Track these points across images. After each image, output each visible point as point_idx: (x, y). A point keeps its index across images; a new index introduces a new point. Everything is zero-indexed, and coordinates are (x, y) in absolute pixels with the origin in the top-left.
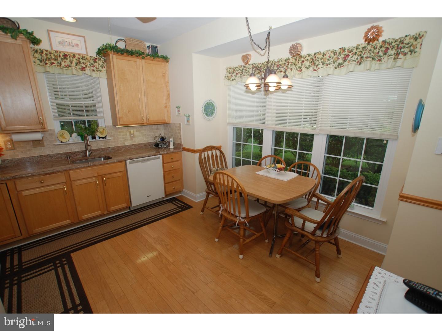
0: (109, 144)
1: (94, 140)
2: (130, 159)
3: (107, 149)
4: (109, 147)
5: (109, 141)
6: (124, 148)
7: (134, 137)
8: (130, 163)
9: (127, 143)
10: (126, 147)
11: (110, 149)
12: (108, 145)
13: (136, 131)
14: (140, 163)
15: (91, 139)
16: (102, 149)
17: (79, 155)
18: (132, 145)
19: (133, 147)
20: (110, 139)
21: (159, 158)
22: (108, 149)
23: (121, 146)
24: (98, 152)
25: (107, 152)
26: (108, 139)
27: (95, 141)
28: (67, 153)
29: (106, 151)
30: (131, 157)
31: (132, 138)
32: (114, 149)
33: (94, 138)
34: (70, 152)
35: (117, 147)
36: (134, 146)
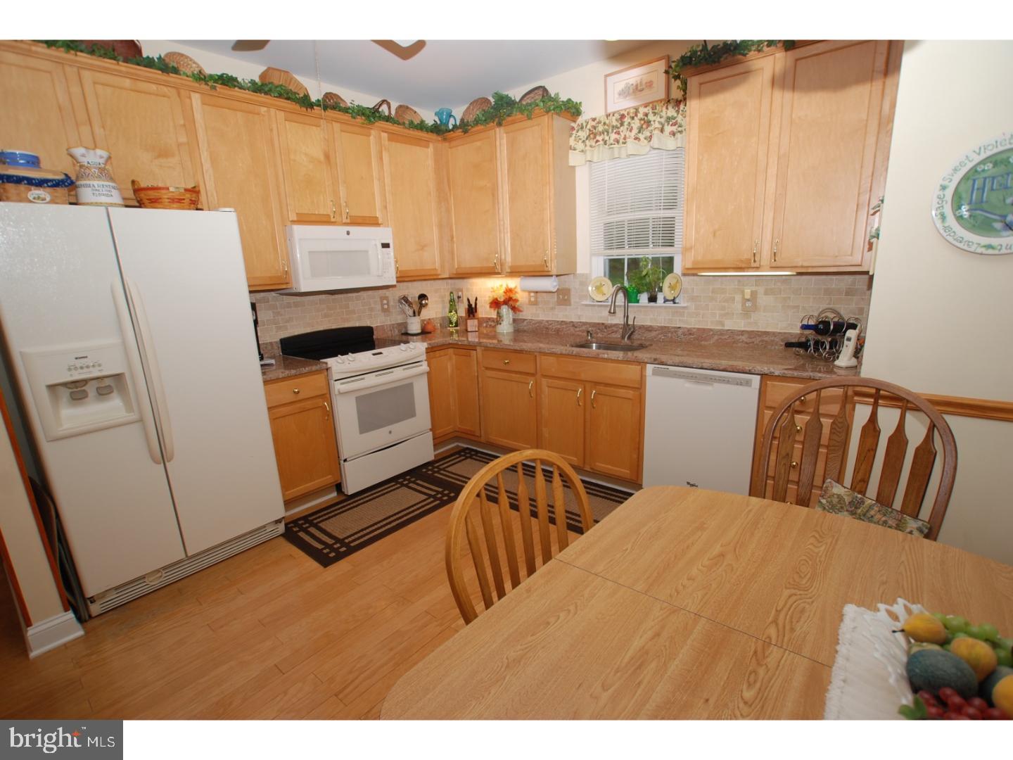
0: (681, 318)
1: (652, 304)
2: (655, 361)
3: (673, 330)
4: (679, 328)
5: (684, 312)
6: (716, 337)
7: (755, 308)
8: (655, 373)
9: (729, 325)
10: (721, 334)
11: (680, 332)
12: (680, 320)
13: (766, 293)
14: (682, 380)
15: (647, 301)
16: (662, 328)
17: (616, 332)
18: (743, 331)
19: (744, 338)
20: (684, 308)
21: (748, 383)
22: (676, 332)
23: (711, 330)
24: (653, 334)
25: (671, 337)
26: (683, 304)
27: (652, 307)
28: (599, 324)
29: (670, 335)
30: (664, 358)
31: (746, 313)
32: (690, 334)
33: (653, 299)
34: (603, 324)
35: (699, 329)
36: (746, 336)
